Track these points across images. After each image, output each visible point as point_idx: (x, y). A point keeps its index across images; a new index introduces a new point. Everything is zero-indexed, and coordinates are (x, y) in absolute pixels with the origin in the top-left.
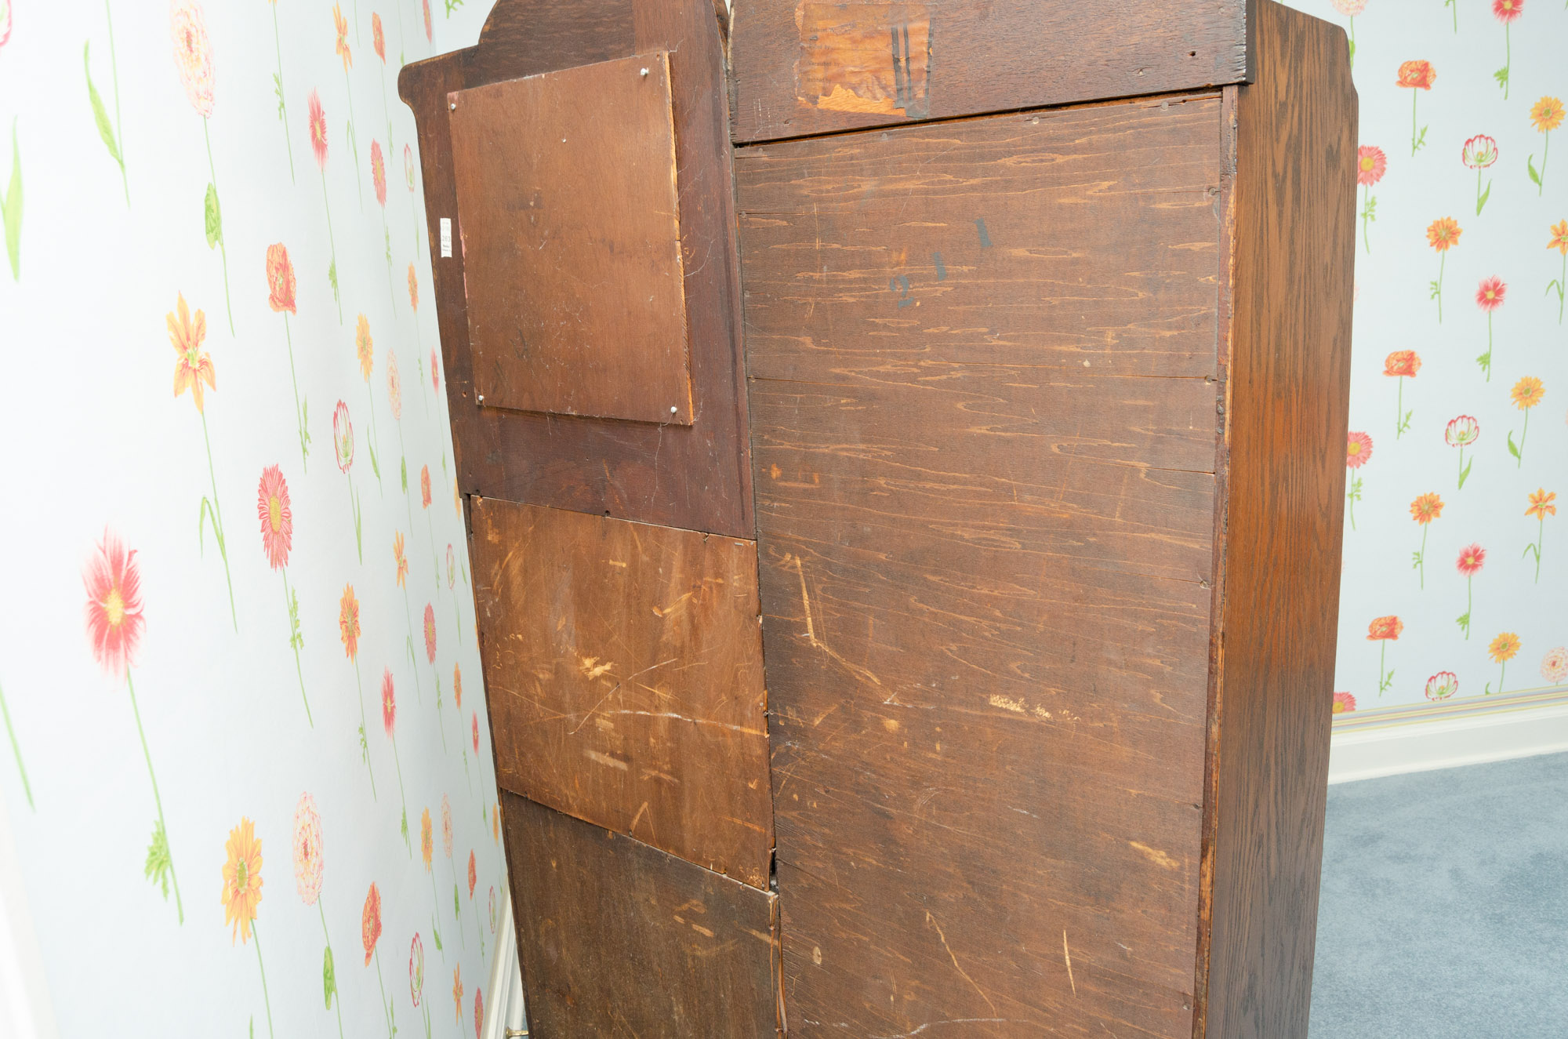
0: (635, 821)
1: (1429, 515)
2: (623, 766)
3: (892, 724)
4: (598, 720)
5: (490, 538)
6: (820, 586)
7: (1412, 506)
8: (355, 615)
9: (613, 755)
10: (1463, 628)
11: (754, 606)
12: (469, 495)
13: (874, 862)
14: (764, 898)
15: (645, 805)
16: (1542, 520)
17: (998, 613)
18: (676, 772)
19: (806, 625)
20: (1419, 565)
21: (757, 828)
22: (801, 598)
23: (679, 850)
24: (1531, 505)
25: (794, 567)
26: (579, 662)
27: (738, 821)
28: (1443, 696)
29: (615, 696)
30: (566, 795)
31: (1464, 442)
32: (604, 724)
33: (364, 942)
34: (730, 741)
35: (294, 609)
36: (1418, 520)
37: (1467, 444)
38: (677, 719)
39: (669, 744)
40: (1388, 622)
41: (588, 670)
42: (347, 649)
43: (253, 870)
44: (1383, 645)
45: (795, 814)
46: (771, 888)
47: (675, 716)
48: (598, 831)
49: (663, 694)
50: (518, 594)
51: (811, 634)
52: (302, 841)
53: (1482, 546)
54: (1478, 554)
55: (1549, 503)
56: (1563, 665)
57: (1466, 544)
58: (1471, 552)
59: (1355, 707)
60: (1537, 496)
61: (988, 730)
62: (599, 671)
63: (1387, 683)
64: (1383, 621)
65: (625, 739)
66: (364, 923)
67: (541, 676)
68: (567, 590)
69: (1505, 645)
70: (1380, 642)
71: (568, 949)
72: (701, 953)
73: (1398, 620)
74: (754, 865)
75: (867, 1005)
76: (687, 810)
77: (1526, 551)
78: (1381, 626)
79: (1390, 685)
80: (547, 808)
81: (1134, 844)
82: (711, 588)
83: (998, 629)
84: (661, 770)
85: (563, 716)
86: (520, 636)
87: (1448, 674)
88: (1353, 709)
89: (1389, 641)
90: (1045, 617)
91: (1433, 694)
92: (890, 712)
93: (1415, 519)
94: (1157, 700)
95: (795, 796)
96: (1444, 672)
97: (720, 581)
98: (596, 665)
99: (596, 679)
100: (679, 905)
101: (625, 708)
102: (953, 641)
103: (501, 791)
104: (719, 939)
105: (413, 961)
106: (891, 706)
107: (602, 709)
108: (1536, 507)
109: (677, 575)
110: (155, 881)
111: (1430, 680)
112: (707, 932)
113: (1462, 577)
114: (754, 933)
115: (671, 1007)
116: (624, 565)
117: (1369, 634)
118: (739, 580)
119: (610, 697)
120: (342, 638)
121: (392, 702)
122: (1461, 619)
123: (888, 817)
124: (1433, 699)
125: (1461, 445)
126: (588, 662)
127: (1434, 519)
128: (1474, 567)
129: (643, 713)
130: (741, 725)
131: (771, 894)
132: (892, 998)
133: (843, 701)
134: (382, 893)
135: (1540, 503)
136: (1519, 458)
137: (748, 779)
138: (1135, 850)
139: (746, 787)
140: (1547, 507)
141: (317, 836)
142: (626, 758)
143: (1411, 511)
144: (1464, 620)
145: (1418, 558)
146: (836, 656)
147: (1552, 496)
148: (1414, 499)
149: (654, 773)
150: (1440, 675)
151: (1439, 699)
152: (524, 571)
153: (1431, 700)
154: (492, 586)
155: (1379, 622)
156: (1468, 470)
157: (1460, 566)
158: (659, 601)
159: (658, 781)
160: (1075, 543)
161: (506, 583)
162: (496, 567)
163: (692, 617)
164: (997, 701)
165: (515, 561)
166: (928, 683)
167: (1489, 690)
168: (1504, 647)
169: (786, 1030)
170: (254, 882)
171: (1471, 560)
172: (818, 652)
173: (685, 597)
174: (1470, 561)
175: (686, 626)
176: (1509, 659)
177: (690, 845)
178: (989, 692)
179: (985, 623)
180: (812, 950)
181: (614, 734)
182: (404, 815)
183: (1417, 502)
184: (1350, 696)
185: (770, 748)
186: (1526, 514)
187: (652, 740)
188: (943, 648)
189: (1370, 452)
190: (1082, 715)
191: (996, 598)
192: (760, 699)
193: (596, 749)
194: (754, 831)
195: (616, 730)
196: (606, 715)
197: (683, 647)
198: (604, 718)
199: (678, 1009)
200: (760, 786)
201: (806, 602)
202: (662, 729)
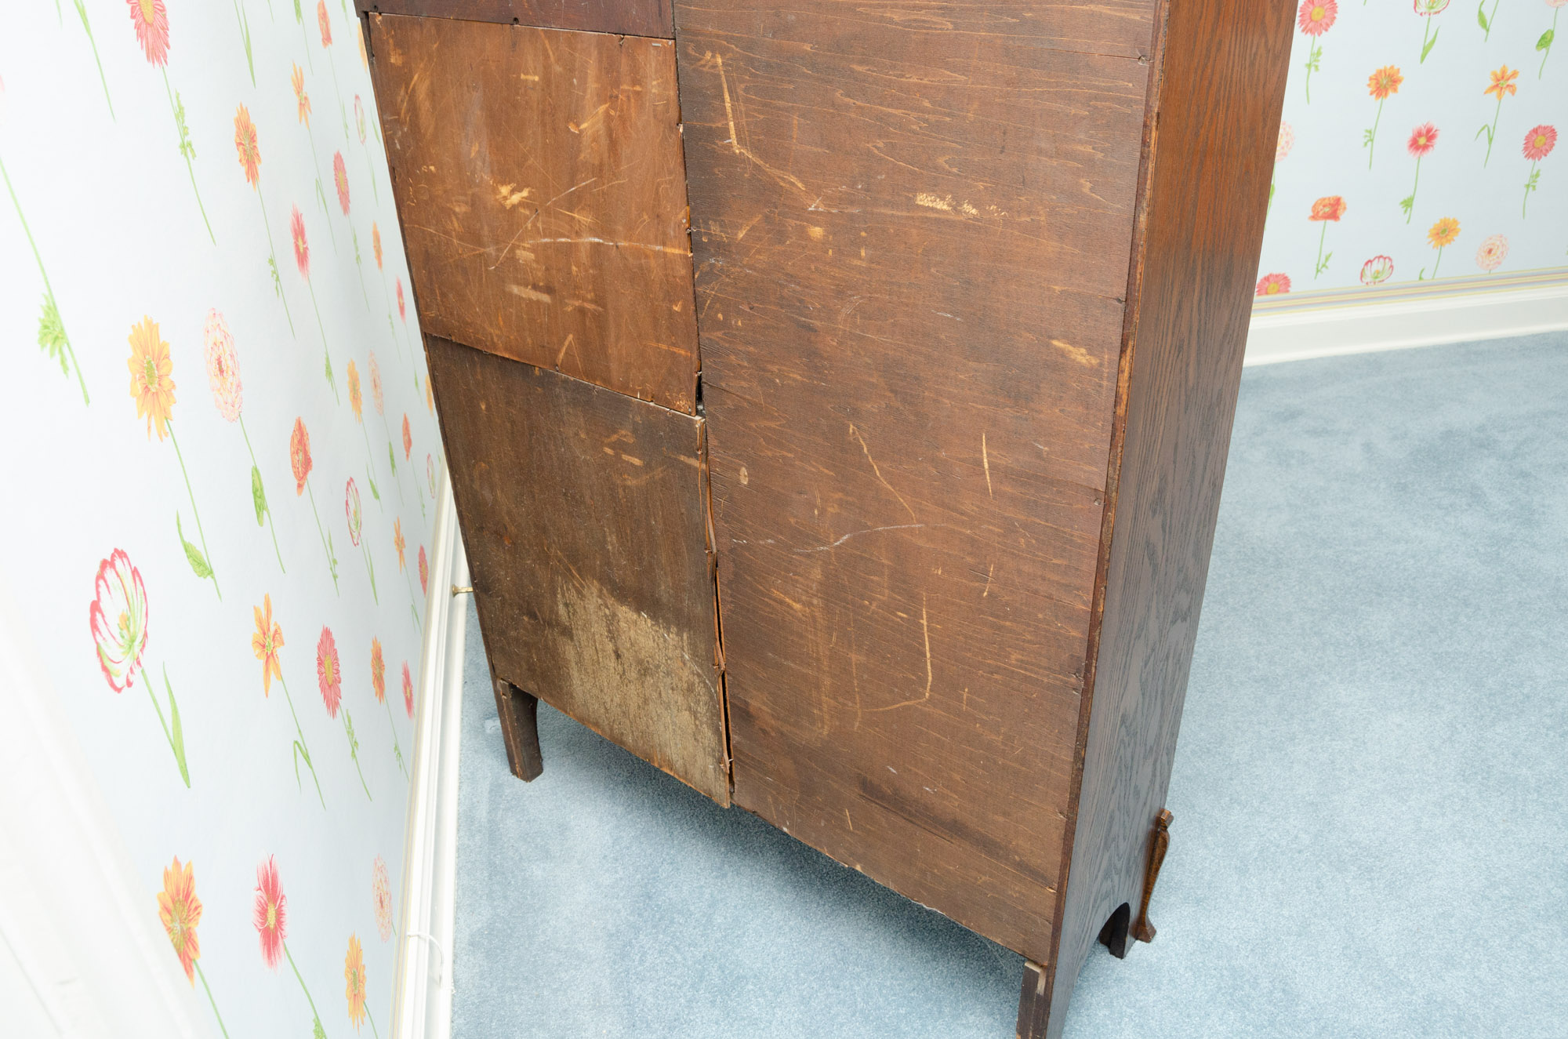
0: (561, 355)
1: (1387, 90)
2: (546, 298)
3: (817, 232)
4: (518, 252)
5: (393, 61)
6: (743, 86)
7: (1371, 79)
8: (253, 139)
9: (535, 287)
10: (1406, 211)
11: (673, 114)
12: (366, 13)
13: (799, 377)
14: (691, 423)
15: (570, 337)
16: (1500, 99)
17: (927, 104)
18: (599, 300)
19: (727, 130)
20: (1369, 144)
21: (683, 352)
22: (723, 101)
23: (606, 381)
24: (1492, 83)
25: (715, 66)
26: (495, 191)
27: (664, 347)
28: (1377, 280)
29: (534, 225)
30: (491, 334)
31: (1432, 11)
32: (524, 255)
33: (295, 472)
34: (653, 263)
35: (180, 114)
36: (1374, 96)
37: (1436, 13)
38: (599, 244)
39: (591, 271)
40: (1332, 202)
41: (505, 198)
42: (247, 173)
43: (163, 371)
44: (1324, 227)
45: (719, 334)
46: (698, 413)
47: (597, 240)
48: (525, 368)
49: (584, 218)
50: (427, 121)
51: (733, 140)
52: (216, 356)
53: (1436, 125)
54: (1431, 134)
55: (1510, 82)
56: (1498, 253)
57: (1420, 123)
58: (1424, 132)
59: (1289, 289)
60: (1499, 73)
61: (914, 231)
62: (516, 198)
63: (1324, 266)
64: (1327, 202)
65: (547, 269)
66: (293, 454)
67: (457, 209)
68: (479, 113)
69: (1444, 231)
70: (1321, 223)
71: (502, 490)
72: (631, 482)
73: (1342, 201)
74: (681, 390)
75: (792, 521)
76: (612, 339)
77: (1479, 132)
78: (1324, 206)
79: (1327, 267)
80: (472, 349)
81: (1056, 343)
82: (628, 97)
83: (926, 121)
84: (584, 300)
85: (482, 250)
86: (432, 168)
87: (1385, 258)
88: (1288, 291)
89: (1330, 222)
90: (975, 106)
91: (1368, 278)
92: (813, 219)
93: (1371, 94)
94: (1086, 190)
95: (720, 316)
96: (1381, 256)
97: (638, 88)
98: (512, 192)
99: (514, 207)
100: (608, 437)
101: (545, 236)
102: (880, 136)
103: (426, 336)
104: (648, 467)
105: (349, 503)
106: (815, 212)
107: (521, 239)
108: (1497, 85)
109: (592, 86)
110: (52, 355)
111: (1367, 264)
112: (637, 462)
113: (1411, 157)
114: (682, 458)
115: (605, 537)
116: (537, 78)
117: (1312, 214)
118: (658, 87)
119: (529, 225)
120: (240, 161)
121: (304, 243)
122: (1405, 201)
123: (812, 329)
124: (1367, 283)
125: (1430, 14)
126: (505, 190)
127: (1391, 94)
128: (1425, 147)
129: (563, 240)
130: (664, 244)
131: (698, 418)
132: (816, 512)
133: (766, 210)
134: (309, 428)
135: (1502, 82)
136: (1488, 30)
137: (673, 302)
138: (1057, 349)
139: (670, 310)
140: (1508, 86)
141: (232, 356)
142: (549, 290)
143: (1369, 85)
144: (1408, 204)
145: (1370, 137)
146: (760, 162)
147: (1514, 74)
148: (1373, 72)
149: (577, 303)
150: (1377, 259)
151: (1372, 284)
152: (432, 94)
153: (1364, 284)
154: (399, 114)
155: (1322, 202)
156: (1433, 42)
157: (1411, 146)
158: (574, 117)
159: (582, 311)
160: (1011, 20)
161: (414, 109)
162: (402, 92)
163: (610, 133)
164: (924, 200)
165: (421, 83)
166: (853, 185)
167: (1423, 276)
168: (1444, 233)
169: (715, 551)
170: (165, 383)
171: (1424, 140)
172: (741, 159)
173: (602, 109)
174: (1422, 141)
175: (604, 142)
176: (1447, 245)
177: (617, 376)
178: (915, 191)
179: (913, 115)
180: (738, 471)
181: (535, 265)
182: (328, 359)
183: (1376, 75)
184: (1286, 278)
185: (693, 267)
186: (1485, 93)
187: (574, 268)
188: (870, 145)
189: (1335, 18)
190: (1010, 209)
191: (925, 87)
192: (682, 216)
193: (518, 284)
194: (680, 355)
195: (537, 261)
196: (526, 245)
197: (601, 164)
198: (524, 249)
199: (612, 539)
200: (684, 307)
201: (728, 105)
202: (584, 256)
